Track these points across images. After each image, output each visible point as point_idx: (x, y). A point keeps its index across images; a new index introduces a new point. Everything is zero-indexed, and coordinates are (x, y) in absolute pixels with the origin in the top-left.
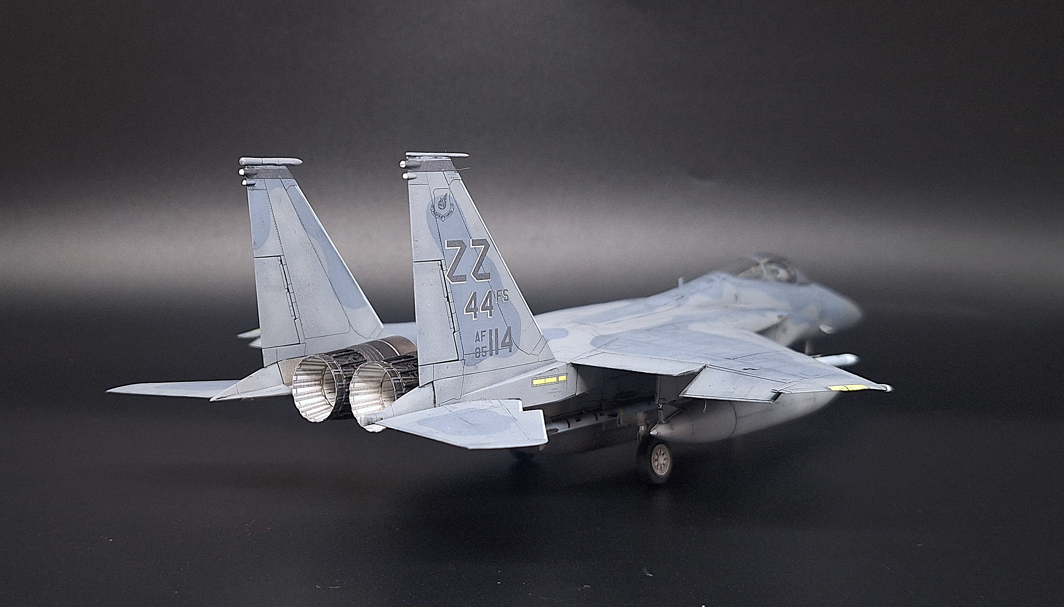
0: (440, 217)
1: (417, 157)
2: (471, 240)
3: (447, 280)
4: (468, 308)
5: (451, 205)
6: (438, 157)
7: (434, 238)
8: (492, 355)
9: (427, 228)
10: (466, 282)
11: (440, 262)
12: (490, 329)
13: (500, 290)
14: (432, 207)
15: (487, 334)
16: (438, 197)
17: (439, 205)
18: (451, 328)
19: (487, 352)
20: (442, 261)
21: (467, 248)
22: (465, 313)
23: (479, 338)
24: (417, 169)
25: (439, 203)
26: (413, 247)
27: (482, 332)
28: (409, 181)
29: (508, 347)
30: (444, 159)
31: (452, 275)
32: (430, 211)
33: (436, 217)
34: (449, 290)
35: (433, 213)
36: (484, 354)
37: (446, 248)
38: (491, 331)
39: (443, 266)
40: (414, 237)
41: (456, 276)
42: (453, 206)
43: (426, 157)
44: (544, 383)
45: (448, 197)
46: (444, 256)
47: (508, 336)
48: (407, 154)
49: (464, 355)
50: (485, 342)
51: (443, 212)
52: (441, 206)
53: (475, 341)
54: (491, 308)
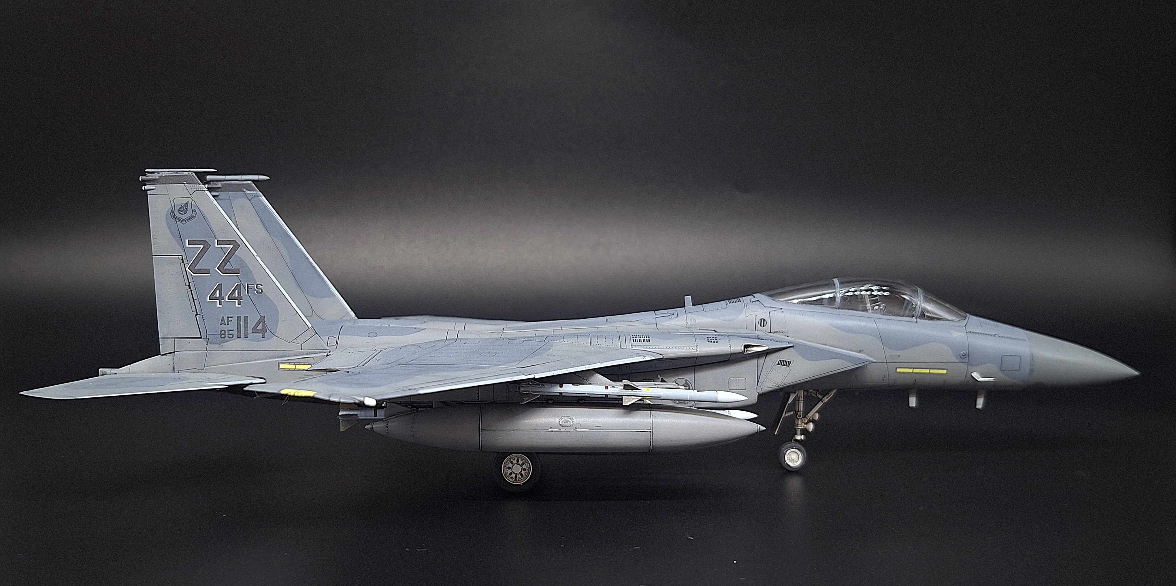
0: (181, 220)
1: (156, 173)
2: (216, 240)
3: (188, 271)
4: (211, 296)
5: (193, 211)
6: (178, 172)
7: (174, 237)
8: (241, 338)
9: (167, 229)
10: (209, 275)
11: (181, 257)
12: (238, 316)
13: (253, 283)
14: (171, 212)
15: (235, 320)
16: (178, 205)
17: (179, 211)
18: (193, 311)
19: (234, 335)
20: (183, 256)
21: (211, 247)
22: (208, 300)
23: (224, 322)
24: (156, 182)
25: (179, 209)
26: (152, 244)
27: (228, 318)
28: (148, 192)
29: (261, 333)
30: (187, 173)
31: (194, 268)
32: (170, 216)
33: (177, 220)
34: (191, 280)
35: (173, 217)
36: (231, 336)
37: (187, 246)
38: (239, 318)
39: (184, 260)
40: (153, 236)
41: (198, 269)
42: (195, 212)
43: (166, 172)
44: (295, 368)
45: (189, 205)
46: (185, 252)
47: (261, 323)
48: (146, 170)
49: (207, 334)
50: (233, 326)
51: (184, 217)
52: (182, 212)
53: (220, 324)
54: (239, 298)
